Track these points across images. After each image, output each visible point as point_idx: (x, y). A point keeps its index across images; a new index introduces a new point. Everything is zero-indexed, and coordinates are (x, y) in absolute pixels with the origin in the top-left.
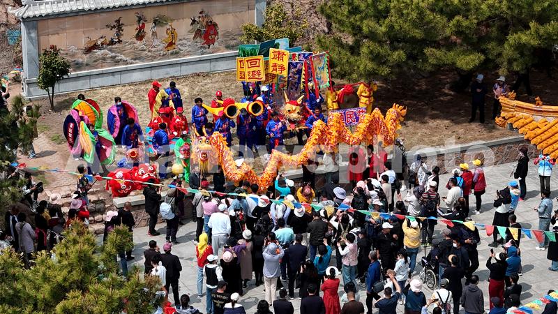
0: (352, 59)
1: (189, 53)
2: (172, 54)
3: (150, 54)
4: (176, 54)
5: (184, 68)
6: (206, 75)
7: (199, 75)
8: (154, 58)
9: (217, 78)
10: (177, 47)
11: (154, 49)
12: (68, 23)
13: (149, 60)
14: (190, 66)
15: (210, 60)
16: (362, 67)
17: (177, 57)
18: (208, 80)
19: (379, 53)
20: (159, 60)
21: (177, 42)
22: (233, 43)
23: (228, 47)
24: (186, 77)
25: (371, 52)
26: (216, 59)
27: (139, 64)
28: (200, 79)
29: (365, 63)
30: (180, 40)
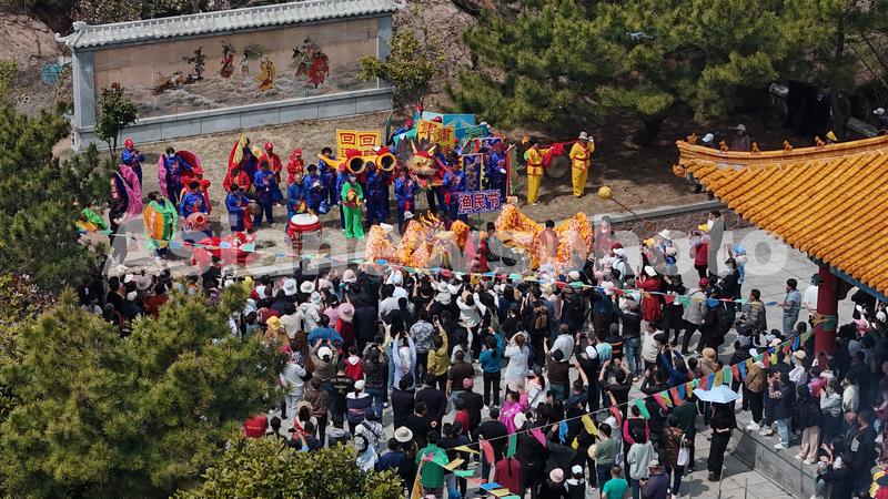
0: (504, 101)
1: (290, 94)
2: (268, 95)
3: (239, 95)
4: (273, 95)
5: (283, 114)
6: (313, 123)
7: (303, 123)
8: (244, 100)
9: (328, 126)
10: (275, 86)
11: (244, 89)
12: (133, 54)
13: (238, 104)
14: (292, 112)
15: (318, 104)
16: (516, 110)
17: (274, 100)
18: (315, 130)
19: (538, 92)
20: (253, 102)
21: (275, 80)
22: (348, 81)
23: (342, 87)
24: (286, 126)
25: (528, 92)
26: (326, 103)
27: (225, 108)
28: (305, 128)
29: (520, 105)
30: (280, 77)
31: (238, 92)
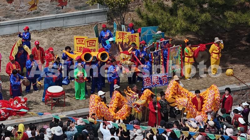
0: (171, 19)
1: (47, 13)
2: (34, 13)
4: (37, 13)
5: (43, 24)
6: (61, 29)
7: (54, 29)
9: (69, 31)
11: (21, 10)
13: (17, 18)
14: (48, 23)
15: (63, 18)
16: (178, 25)
17: (38, 16)
18: (62, 34)
19: (191, 14)
20: (25, 18)
21: (38, 5)
24: (45, 31)
26: (68, 17)
27: (10, 21)
28: (56, 32)
29: (181, 22)
30: (41, 3)
31: (17, 11)
